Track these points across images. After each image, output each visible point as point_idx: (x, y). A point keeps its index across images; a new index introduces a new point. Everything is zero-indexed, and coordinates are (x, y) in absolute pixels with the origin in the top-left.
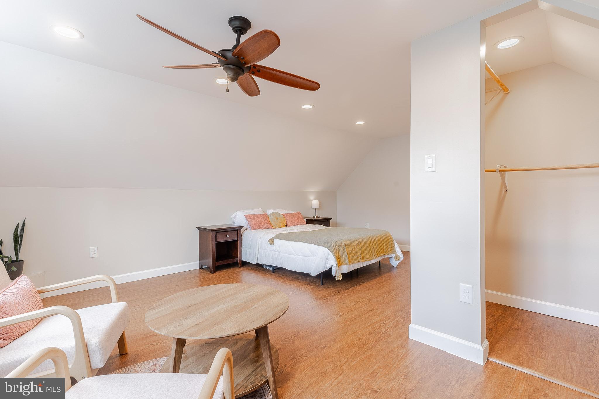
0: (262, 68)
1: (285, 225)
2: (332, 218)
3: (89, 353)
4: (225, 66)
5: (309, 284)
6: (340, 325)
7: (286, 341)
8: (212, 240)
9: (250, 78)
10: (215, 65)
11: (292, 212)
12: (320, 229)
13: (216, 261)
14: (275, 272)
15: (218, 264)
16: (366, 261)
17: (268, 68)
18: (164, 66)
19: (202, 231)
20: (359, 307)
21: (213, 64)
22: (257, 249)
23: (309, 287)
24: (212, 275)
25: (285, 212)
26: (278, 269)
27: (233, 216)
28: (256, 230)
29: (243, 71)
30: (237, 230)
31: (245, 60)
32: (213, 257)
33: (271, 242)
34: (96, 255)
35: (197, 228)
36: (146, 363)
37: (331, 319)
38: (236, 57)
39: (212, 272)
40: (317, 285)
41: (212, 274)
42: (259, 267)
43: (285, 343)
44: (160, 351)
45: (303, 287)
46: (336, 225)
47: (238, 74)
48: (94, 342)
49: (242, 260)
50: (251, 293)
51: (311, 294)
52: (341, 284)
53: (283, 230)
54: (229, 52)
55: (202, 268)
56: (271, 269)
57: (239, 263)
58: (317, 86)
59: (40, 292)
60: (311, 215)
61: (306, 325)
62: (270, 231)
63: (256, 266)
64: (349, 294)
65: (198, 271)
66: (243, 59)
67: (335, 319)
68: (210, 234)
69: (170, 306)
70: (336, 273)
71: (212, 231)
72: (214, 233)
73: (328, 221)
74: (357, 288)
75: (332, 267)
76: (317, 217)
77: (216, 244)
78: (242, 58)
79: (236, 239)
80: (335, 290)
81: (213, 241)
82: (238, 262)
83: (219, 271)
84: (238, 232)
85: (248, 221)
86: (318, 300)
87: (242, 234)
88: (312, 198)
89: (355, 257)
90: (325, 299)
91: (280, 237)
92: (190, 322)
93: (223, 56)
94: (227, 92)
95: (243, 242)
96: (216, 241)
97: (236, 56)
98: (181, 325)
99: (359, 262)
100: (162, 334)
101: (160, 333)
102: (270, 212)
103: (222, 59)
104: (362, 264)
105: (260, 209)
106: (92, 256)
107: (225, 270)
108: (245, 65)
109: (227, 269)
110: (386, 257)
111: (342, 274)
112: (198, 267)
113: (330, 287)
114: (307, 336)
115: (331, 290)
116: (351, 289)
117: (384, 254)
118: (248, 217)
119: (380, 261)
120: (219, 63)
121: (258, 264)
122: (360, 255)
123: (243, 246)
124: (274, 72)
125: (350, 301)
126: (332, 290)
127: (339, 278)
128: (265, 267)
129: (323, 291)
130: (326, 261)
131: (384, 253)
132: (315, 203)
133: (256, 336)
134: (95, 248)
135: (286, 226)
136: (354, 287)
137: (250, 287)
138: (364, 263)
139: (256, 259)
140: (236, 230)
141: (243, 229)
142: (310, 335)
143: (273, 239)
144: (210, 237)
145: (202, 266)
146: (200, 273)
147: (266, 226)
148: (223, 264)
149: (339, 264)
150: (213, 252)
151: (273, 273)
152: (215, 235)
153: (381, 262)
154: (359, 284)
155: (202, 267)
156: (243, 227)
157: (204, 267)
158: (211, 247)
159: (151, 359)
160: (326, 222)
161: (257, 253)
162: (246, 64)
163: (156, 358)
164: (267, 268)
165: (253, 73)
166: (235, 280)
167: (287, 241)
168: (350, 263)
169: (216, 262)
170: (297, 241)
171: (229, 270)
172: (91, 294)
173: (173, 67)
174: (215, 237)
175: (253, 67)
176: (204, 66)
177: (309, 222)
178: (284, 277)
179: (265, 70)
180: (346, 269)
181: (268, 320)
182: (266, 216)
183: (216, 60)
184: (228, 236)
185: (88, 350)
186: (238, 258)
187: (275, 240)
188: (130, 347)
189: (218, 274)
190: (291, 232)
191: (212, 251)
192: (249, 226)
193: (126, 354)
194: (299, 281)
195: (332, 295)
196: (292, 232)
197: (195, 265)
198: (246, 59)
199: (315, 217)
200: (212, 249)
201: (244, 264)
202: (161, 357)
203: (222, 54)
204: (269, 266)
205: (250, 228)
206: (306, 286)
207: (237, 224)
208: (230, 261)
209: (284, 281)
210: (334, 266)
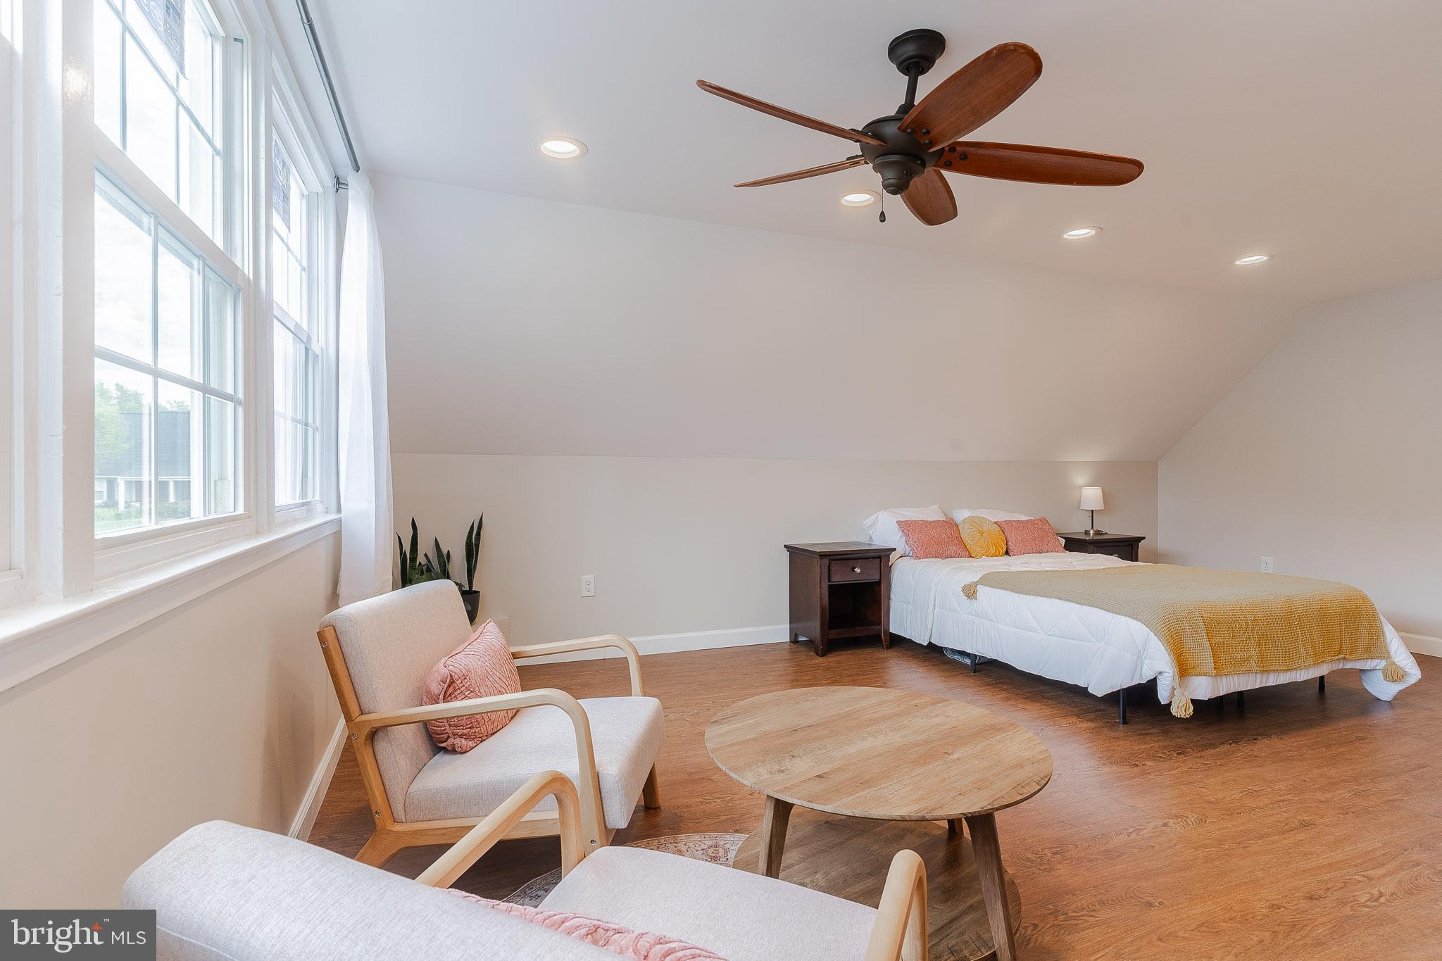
0: (973, 149)
1: (1005, 550)
2: (1144, 538)
3: (603, 795)
4: (878, 161)
5: (1082, 714)
6: (1196, 849)
7: (1029, 860)
8: (820, 577)
9: (937, 178)
10: (853, 161)
11: (1024, 518)
12: (1110, 566)
13: (830, 629)
14: (978, 672)
15: (833, 634)
16: (1275, 671)
17: (990, 144)
18: (737, 184)
19: (795, 553)
20: (1260, 808)
21: (848, 159)
22: (931, 608)
23: (1082, 725)
24: (820, 660)
25: (1003, 516)
26: (984, 663)
27: (868, 522)
28: (927, 559)
29: (924, 165)
30: (880, 558)
31: (931, 135)
32: (822, 617)
33: (970, 592)
34: (591, 594)
35: (786, 546)
36: (696, 837)
37: (1165, 825)
38: (909, 133)
39: (820, 653)
40: (1109, 722)
41: (820, 658)
42: (933, 655)
43: (1029, 864)
44: (723, 817)
45: (1064, 722)
46: (1156, 557)
47: (911, 175)
48: (611, 773)
49: (891, 631)
50: (939, 720)
51: (1092, 744)
52: (1186, 729)
53: (1000, 563)
54: (892, 122)
55: (794, 641)
56: (968, 661)
57: (883, 637)
58: (1135, 169)
59: (515, 656)
60: (1078, 527)
61: (1086, 828)
62: (966, 564)
63: (925, 651)
64: (1219, 762)
65: (787, 647)
66: (928, 132)
67: (1179, 829)
68: (817, 562)
69: (752, 721)
70: (1172, 695)
71: (820, 556)
72: (826, 561)
73: (1131, 545)
74: (1244, 749)
75: (1160, 677)
76: (1098, 533)
77: (830, 586)
78: (925, 130)
79: (876, 577)
80: (1166, 743)
81: (823, 580)
82: (880, 635)
83: (837, 653)
84: (881, 562)
85: (907, 535)
86: (1115, 763)
87: (891, 567)
88: (1080, 479)
89: (1237, 655)
90: (1137, 765)
91: (991, 580)
92: (802, 767)
93: (876, 136)
94: (882, 221)
95: (893, 586)
96: (829, 581)
97: (909, 130)
98: (783, 771)
99: (1249, 672)
100: (746, 783)
101: (741, 780)
102: (961, 515)
103: (873, 142)
104: (1261, 681)
105: (935, 507)
106: (584, 594)
107: (849, 652)
108: (929, 149)
109: (855, 648)
110: (1350, 665)
111: (1193, 701)
112: (786, 638)
113: (1151, 734)
114: (1092, 861)
115: (1154, 743)
116: (1222, 749)
117: (1341, 656)
118: (905, 526)
119: (1322, 678)
120: (862, 156)
121: (932, 647)
122: (1254, 653)
123: (892, 596)
124: (1006, 154)
125: (1223, 783)
126: (1158, 741)
127: (1182, 709)
128: (951, 656)
129: (1127, 742)
130: (1139, 657)
131: (1340, 652)
132: (1092, 496)
133: (949, 829)
134: (591, 577)
135: (1007, 553)
136: (1233, 745)
137: (933, 704)
138: (1268, 678)
139: (929, 631)
140: (876, 558)
141: (893, 556)
142: (1099, 857)
143: (976, 587)
144: (817, 570)
145: (796, 636)
146: (792, 652)
147: (952, 550)
148: (846, 636)
149: (1184, 671)
150: (822, 607)
151: (975, 672)
152: (827, 567)
153: (1325, 680)
154: (1251, 738)
155: (795, 639)
156: (895, 549)
157: (801, 639)
158: (818, 595)
159: (707, 831)
160: (1127, 548)
161: (930, 617)
162: (932, 144)
163: (715, 831)
164: (956, 657)
165: (949, 166)
166: (873, 678)
167: (1017, 594)
168: (1219, 670)
169: (830, 631)
170: (1044, 596)
171: (859, 651)
172: (584, 671)
173: (755, 183)
174: (827, 572)
175: (949, 149)
176: (827, 168)
177: (1073, 544)
178: (1005, 687)
179: (981, 151)
180: (1204, 688)
181: (999, 798)
182: (951, 525)
183: (854, 149)
184: (858, 570)
185: (601, 787)
186: (880, 624)
187: (981, 589)
188: (664, 797)
189: (833, 659)
190: (1027, 571)
191: (821, 604)
192: (908, 549)
193: (657, 808)
194: (1050, 702)
195: (1161, 757)
196: (1027, 569)
197: (780, 632)
198: (934, 133)
199: (1091, 532)
200: (821, 599)
201: (898, 642)
202: (726, 832)
203: (874, 129)
204: (962, 653)
205: (911, 554)
206: (1074, 719)
207: (879, 542)
208: (861, 632)
209: (1007, 699)
210: (1166, 675)
